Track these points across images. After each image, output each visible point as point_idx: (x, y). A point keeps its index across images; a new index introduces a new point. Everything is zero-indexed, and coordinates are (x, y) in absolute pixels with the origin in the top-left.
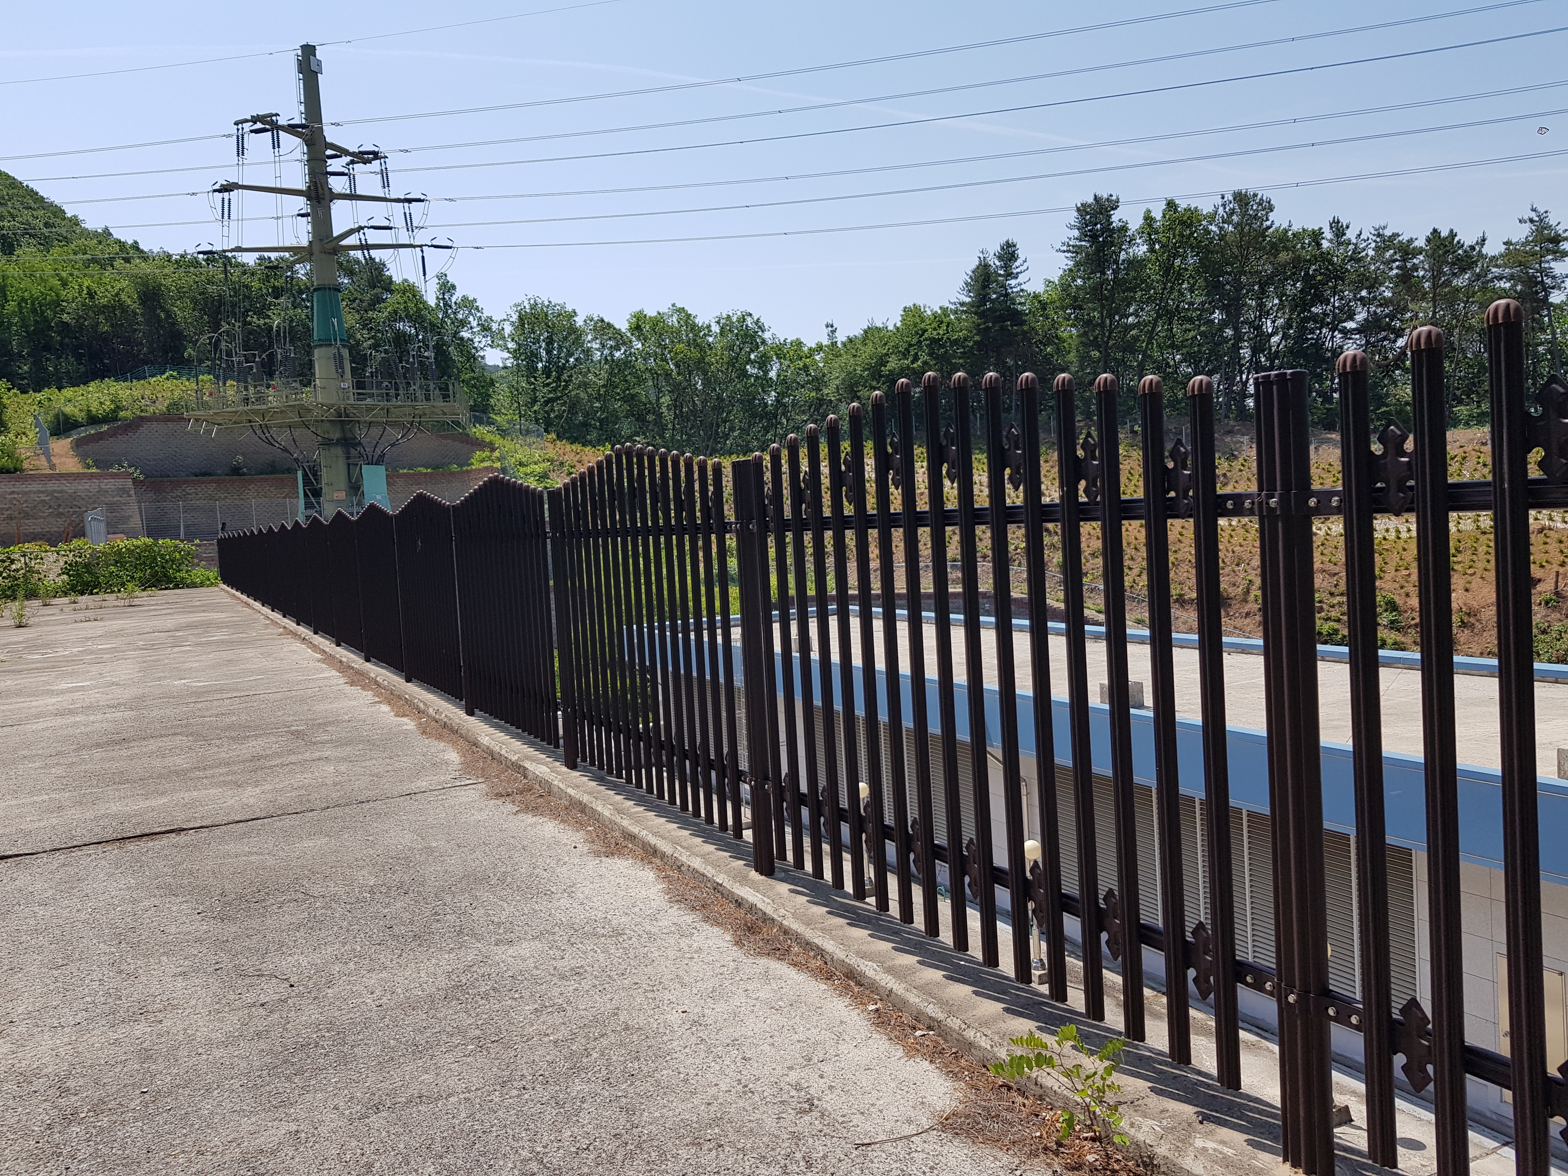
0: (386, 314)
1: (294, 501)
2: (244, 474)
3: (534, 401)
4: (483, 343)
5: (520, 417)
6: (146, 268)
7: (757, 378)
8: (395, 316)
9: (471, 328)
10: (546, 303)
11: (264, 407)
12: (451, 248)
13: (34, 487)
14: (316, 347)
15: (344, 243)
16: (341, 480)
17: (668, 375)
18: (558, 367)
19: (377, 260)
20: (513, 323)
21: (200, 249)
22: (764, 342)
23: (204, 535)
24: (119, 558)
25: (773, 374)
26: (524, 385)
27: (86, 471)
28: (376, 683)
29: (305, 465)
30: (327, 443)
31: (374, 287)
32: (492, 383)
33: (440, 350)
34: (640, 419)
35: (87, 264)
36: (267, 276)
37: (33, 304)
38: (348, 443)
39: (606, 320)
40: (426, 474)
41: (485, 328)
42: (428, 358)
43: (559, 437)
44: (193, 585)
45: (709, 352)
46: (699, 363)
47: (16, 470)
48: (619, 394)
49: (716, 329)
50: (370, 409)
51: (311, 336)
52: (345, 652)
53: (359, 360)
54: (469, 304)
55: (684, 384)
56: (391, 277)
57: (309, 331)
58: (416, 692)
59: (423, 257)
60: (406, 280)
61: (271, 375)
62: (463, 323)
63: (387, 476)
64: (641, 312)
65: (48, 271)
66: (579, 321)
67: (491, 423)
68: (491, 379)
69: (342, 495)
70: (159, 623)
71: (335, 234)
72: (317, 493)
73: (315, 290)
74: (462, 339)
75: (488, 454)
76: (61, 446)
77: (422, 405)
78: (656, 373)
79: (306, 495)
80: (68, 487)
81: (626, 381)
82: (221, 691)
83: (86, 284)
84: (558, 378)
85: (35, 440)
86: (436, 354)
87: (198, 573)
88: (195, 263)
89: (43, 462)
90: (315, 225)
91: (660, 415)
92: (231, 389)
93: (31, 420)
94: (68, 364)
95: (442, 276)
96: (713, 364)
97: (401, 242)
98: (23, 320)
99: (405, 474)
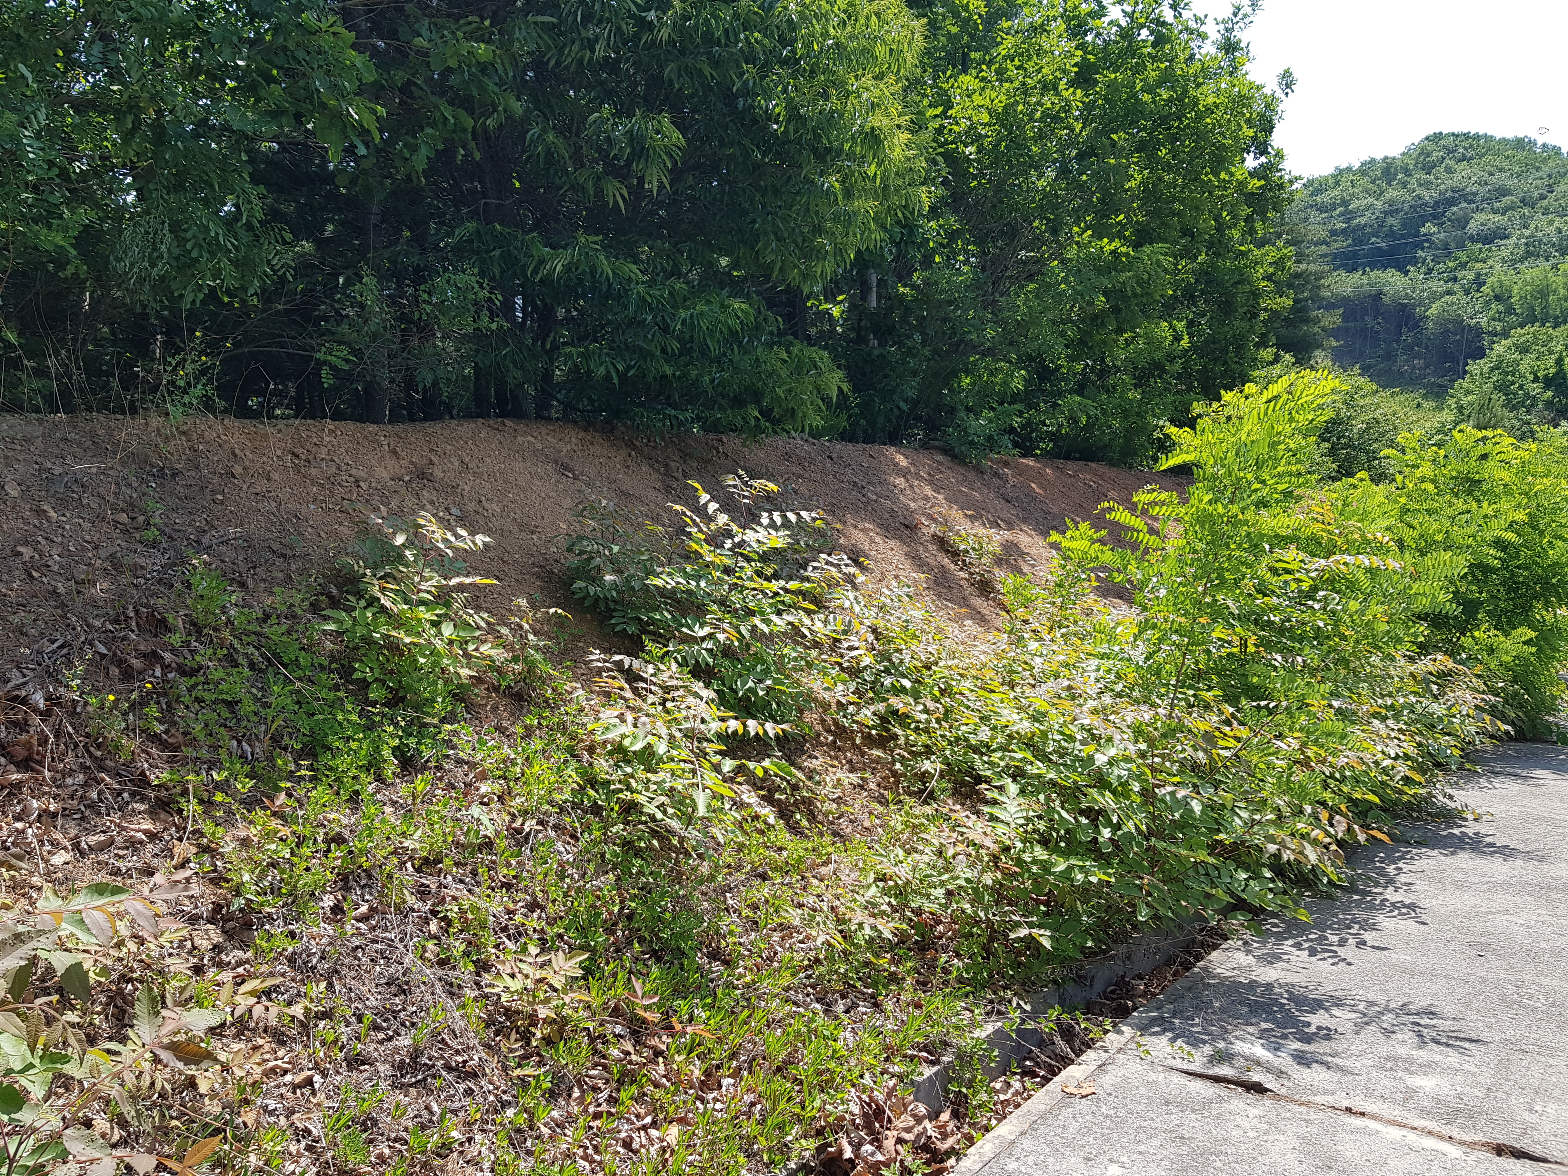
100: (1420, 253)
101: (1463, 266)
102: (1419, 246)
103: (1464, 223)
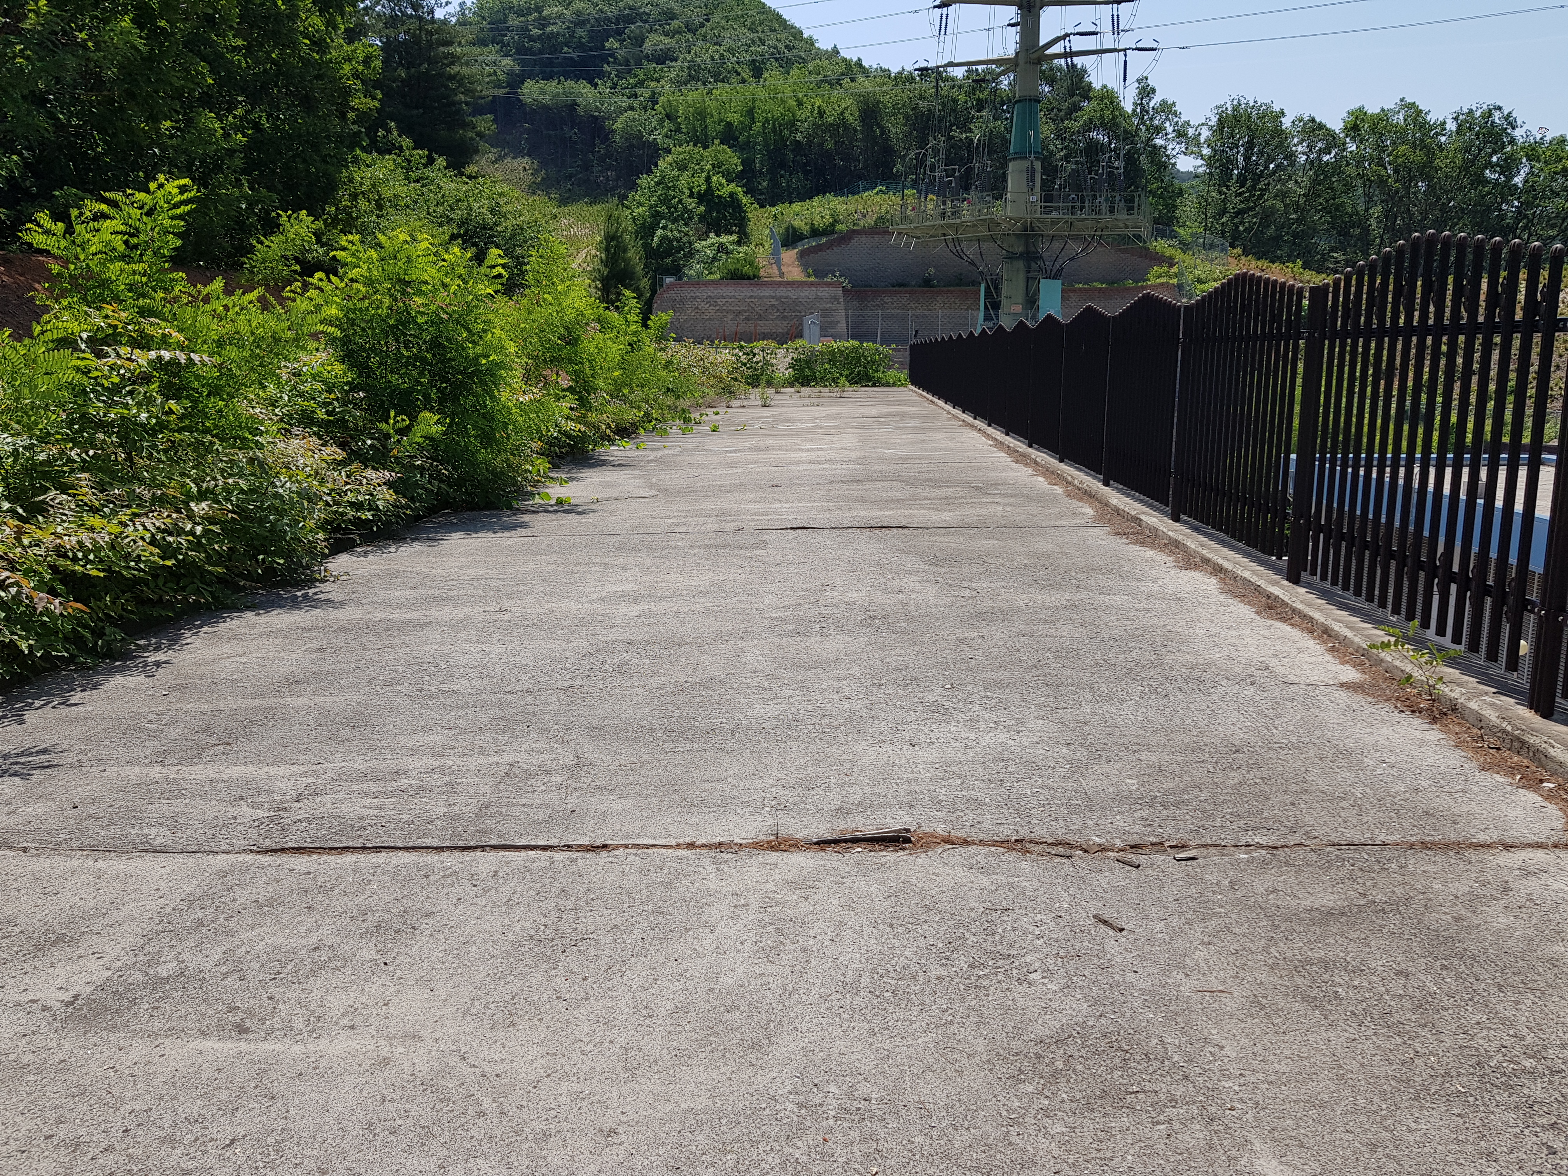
0: (1081, 123)
1: (975, 313)
2: (933, 286)
3: (1223, 212)
4: (1177, 150)
5: (1205, 230)
6: (867, 86)
7: (1496, 184)
8: (1090, 125)
9: (1166, 134)
10: (1251, 103)
11: (958, 221)
12: (1155, 49)
13: (768, 292)
14: (1011, 160)
15: (1050, 51)
16: (1020, 296)
17: (1382, 182)
18: (1256, 174)
19: (1079, 66)
20: (1211, 128)
21: (916, 66)
22: (1513, 141)
23: (898, 341)
24: (832, 357)
25: (1518, 180)
26: (1214, 194)
27: (807, 279)
28: (1036, 462)
29: (988, 278)
30: (1011, 257)
31: (1072, 95)
32: (1181, 193)
33: (1131, 159)
34: (1344, 233)
35: (819, 85)
36: (974, 89)
37: (774, 123)
38: (1030, 257)
39: (1318, 120)
40: (1101, 289)
41: (1181, 134)
42: (1117, 168)
43: (1246, 253)
44: (887, 385)
45: (1439, 154)
46: (1424, 167)
47: (755, 276)
48: (1321, 204)
49: (1451, 126)
50: (1054, 222)
51: (1008, 148)
52: (1012, 440)
53: (1050, 171)
54: (1167, 108)
55: (1402, 193)
56: (1091, 83)
57: (1006, 142)
58: (1066, 469)
59: (1125, 62)
60: (1105, 86)
61: (967, 189)
62: (1158, 130)
63: (1063, 290)
64: (1361, 109)
65: (788, 93)
66: (1287, 122)
67: (1173, 236)
68: (1181, 189)
69: (1018, 309)
70: (866, 411)
71: (1041, 44)
72: (996, 306)
73: (1016, 102)
74: (1154, 146)
75: (1165, 269)
76: (789, 256)
77: (1105, 218)
78: (1369, 180)
79: (986, 307)
80: (793, 294)
81: (1332, 189)
82: (920, 458)
83: (817, 104)
84: (1253, 187)
85: (770, 250)
86: (1127, 164)
87: (892, 374)
88: (910, 79)
89: (775, 270)
90: (1023, 35)
91: (1366, 230)
92: (931, 203)
93: (767, 232)
94: (796, 181)
95: (1142, 80)
96: (1441, 168)
97: (1105, 46)
98: (765, 139)
99: (1080, 289)
100: (606, 68)
101: (641, 83)
102: (604, 59)
103: (639, 41)
